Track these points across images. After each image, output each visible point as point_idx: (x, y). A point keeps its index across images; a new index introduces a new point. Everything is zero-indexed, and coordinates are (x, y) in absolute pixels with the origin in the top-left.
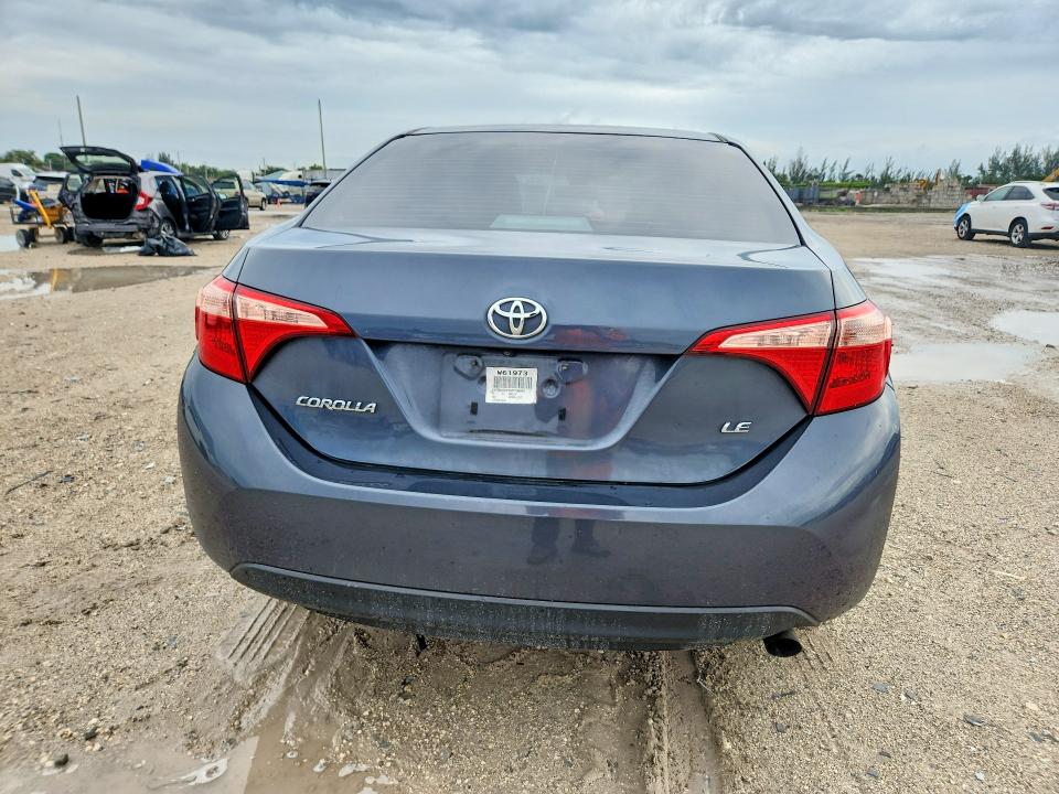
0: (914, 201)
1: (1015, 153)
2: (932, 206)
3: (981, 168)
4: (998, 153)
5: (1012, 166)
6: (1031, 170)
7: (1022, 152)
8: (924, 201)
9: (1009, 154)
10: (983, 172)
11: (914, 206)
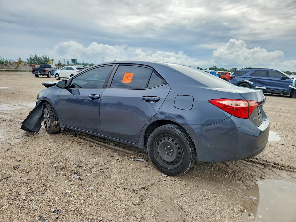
0: (16, 68)
1: (35, 56)
2: (21, 70)
3: (27, 60)
4: (31, 56)
5: (35, 59)
6: (40, 61)
7: (37, 56)
8: (19, 68)
9: (34, 56)
10: (28, 61)
11: (16, 70)
